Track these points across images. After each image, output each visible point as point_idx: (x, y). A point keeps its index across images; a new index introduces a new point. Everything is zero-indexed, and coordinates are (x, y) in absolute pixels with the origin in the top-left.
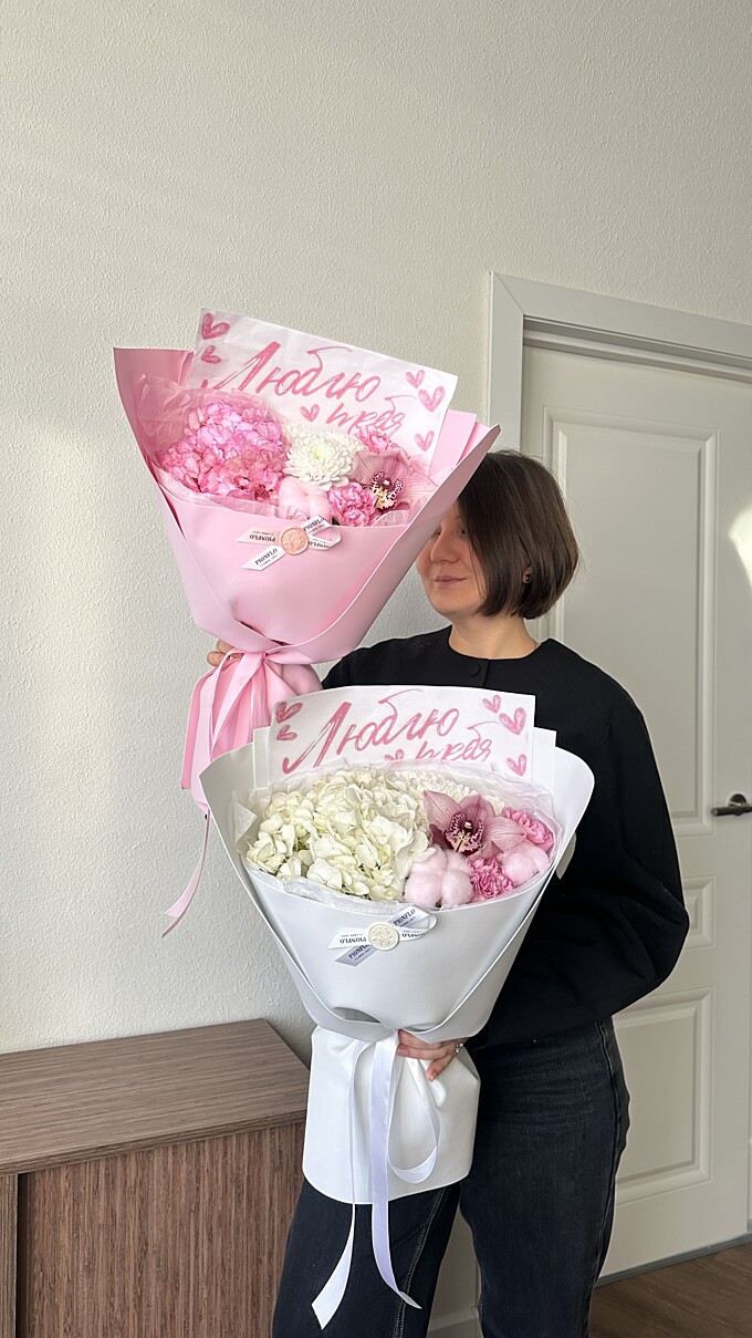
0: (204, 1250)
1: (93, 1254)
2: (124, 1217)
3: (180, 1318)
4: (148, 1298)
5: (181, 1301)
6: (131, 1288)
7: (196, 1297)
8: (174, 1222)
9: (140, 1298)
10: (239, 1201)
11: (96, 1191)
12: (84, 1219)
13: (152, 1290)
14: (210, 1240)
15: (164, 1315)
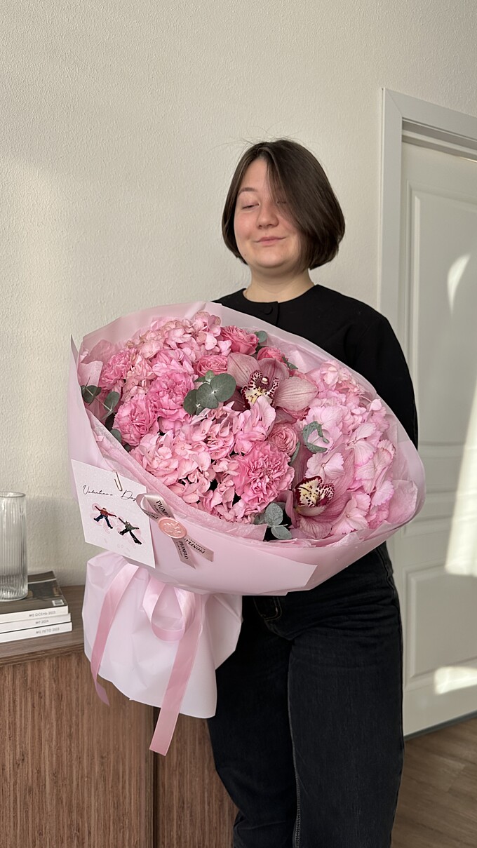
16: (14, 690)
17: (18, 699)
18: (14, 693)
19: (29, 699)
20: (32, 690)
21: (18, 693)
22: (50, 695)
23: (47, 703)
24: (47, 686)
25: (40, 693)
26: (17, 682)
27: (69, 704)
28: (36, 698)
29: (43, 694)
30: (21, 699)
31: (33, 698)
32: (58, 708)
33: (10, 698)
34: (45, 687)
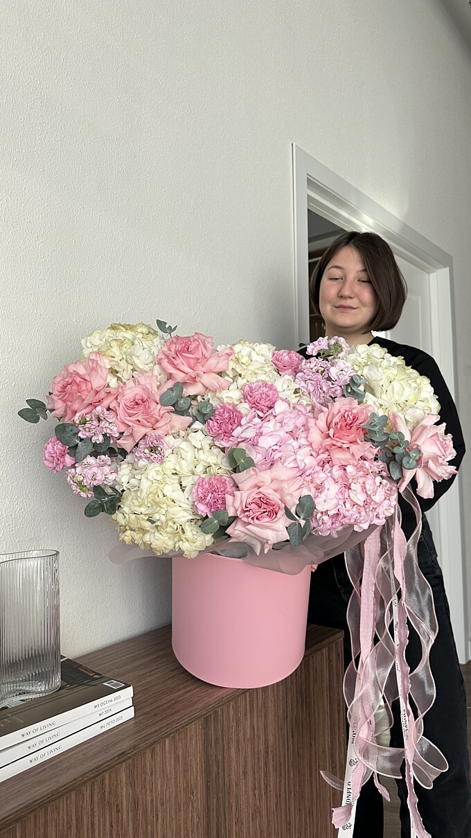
0: (290, 744)
1: (246, 761)
2: (258, 728)
3: (283, 795)
4: (270, 787)
5: (283, 783)
6: (263, 780)
7: (289, 777)
8: (278, 728)
9: (267, 787)
10: (302, 706)
11: (246, 714)
12: (241, 736)
13: (271, 779)
14: (293, 737)
15: (276, 796)
16: (92, 810)
17: (96, 822)
18: (93, 815)
19: (107, 817)
20: (110, 805)
21: (96, 814)
22: (127, 805)
23: (125, 817)
24: (124, 794)
25: (117, 806)
26: (96, 799)
27: (145, 811)
28: (114, 813)
29: (120, 806)
30: (99, 820)
31: (111, 815)
32: (135, 820)
33: (88, 822)
34: (122, 796)
